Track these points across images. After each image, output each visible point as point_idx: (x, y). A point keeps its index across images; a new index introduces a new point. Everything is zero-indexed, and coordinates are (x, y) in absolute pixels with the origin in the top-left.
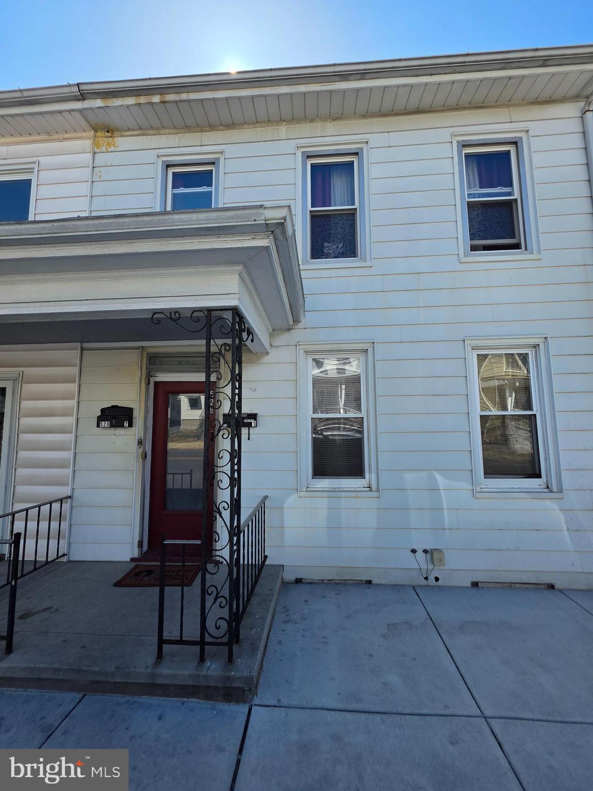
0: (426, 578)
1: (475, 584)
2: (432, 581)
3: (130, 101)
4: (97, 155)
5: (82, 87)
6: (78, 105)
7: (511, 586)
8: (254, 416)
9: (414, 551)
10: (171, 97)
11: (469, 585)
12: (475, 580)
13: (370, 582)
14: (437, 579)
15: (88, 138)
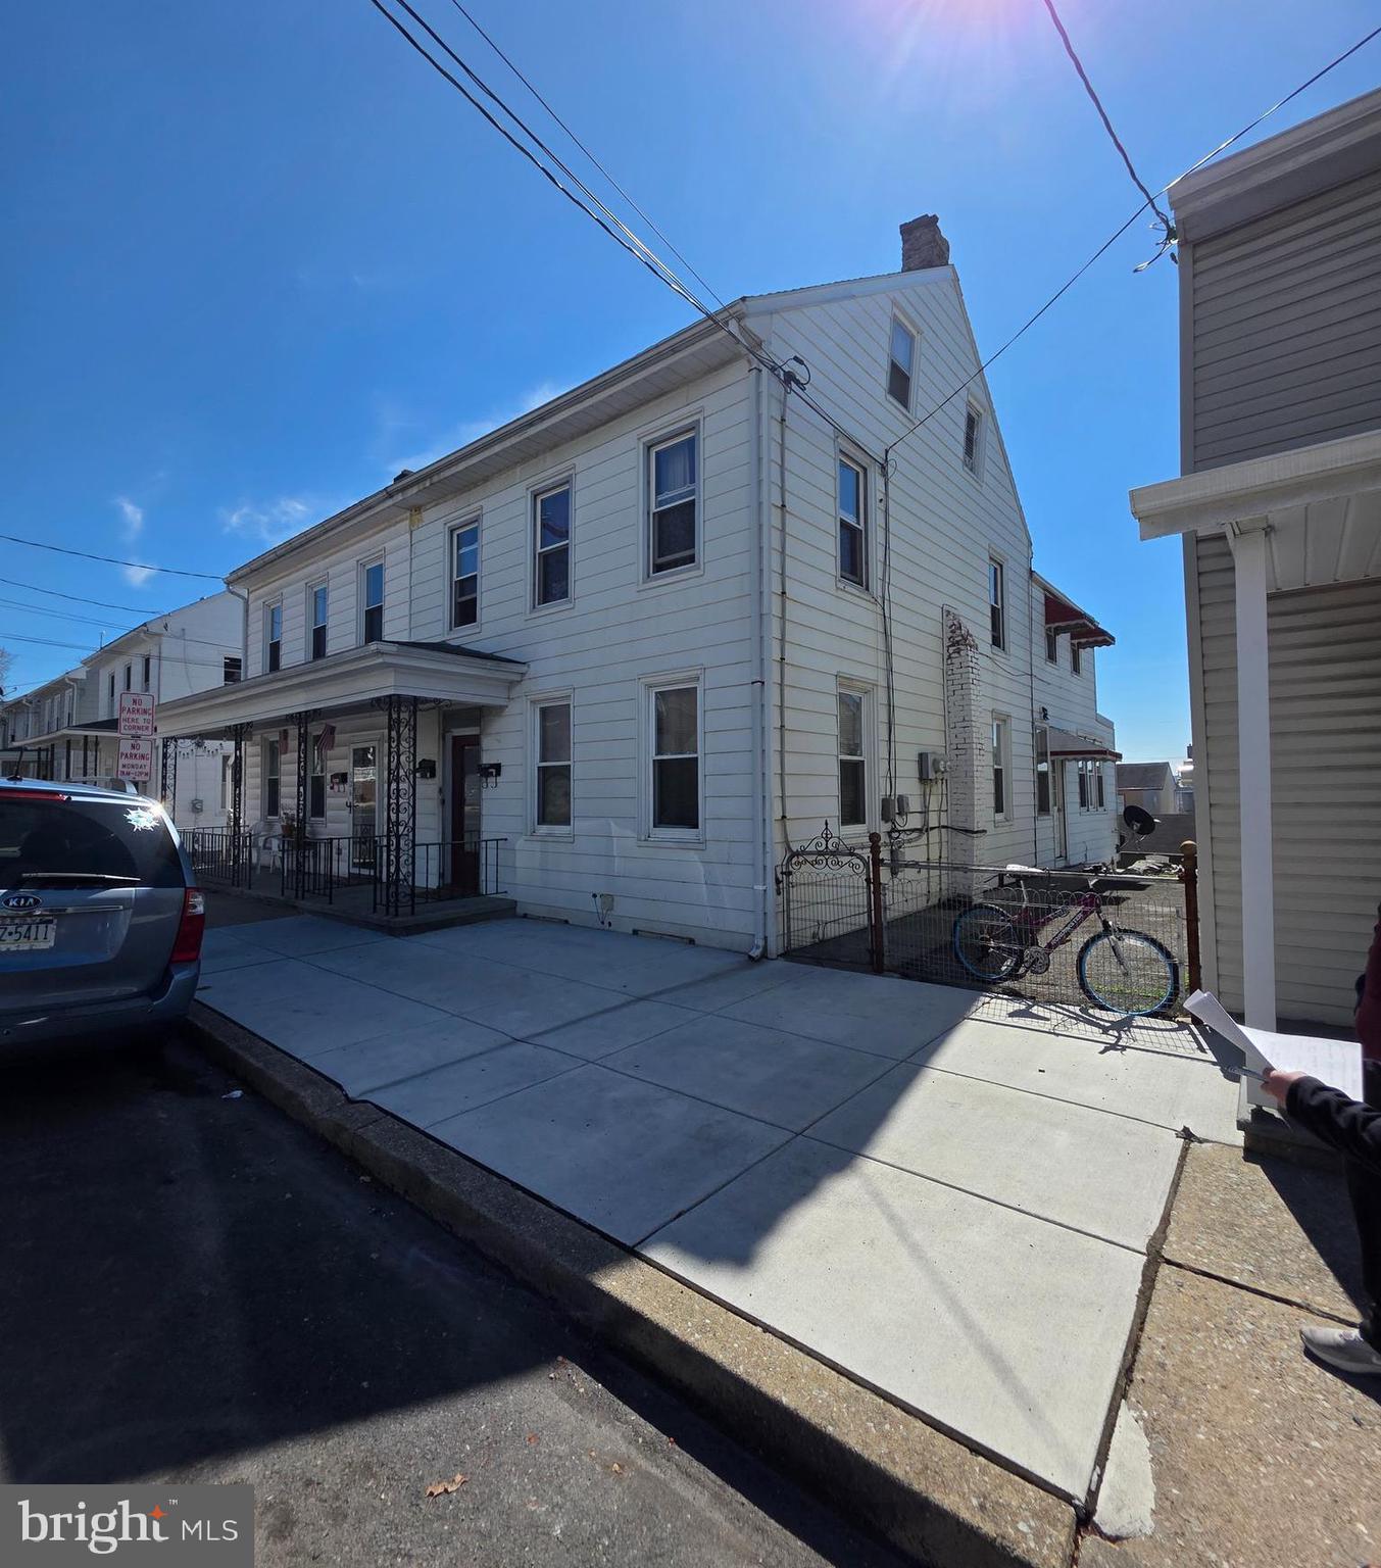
0: (603, 923)
1: (635, 932)
2: (606, 924)
3: (415, 490)
4: (414, 532)
5: (388, 490)
6: (390, 502)
7: (661, 936)
8: (498, 767)
9: (595, 896)
10: (436, 479)
11: (631, 932)
12: (636, 928)
13: (566, 922)
14: (610, 924)
15: (406, 519)
